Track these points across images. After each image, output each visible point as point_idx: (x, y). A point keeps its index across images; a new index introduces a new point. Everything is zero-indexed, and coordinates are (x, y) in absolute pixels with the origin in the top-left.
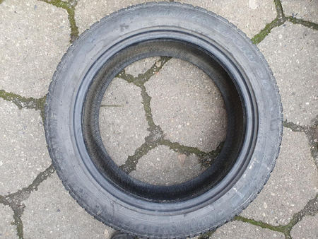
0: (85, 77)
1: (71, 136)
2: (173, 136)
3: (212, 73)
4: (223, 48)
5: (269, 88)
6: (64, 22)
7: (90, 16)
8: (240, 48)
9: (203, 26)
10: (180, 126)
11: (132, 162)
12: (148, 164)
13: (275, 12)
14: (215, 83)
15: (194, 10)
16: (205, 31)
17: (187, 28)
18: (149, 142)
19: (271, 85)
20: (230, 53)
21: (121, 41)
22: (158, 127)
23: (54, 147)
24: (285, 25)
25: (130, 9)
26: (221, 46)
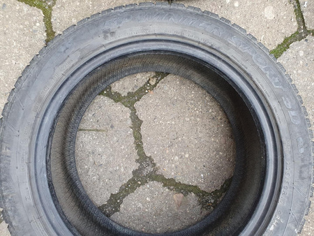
0: (53, 99)
1: (30, 178)
2: (168, 170)
3: (218, 95)
4: (240, 67)
5: (298, 122)
6: (38, 24)
7: (70, 18)
8: (262, 68)
9: (213, 36)
10: (177, 158)
11: (115, 201)
12: (135, 204)
13: (295, 24)
14: (221, 107)
15: (202, 16)
16: (216, 44)
17: (193, 38)
18: (138, 177)
19: (302, 118)
20: (248, 74)
21: (105, 52)
22: (150, 158)
23: (4, 194)
24: (306, 40)
25: (118, 10)
26: (237, 64)
